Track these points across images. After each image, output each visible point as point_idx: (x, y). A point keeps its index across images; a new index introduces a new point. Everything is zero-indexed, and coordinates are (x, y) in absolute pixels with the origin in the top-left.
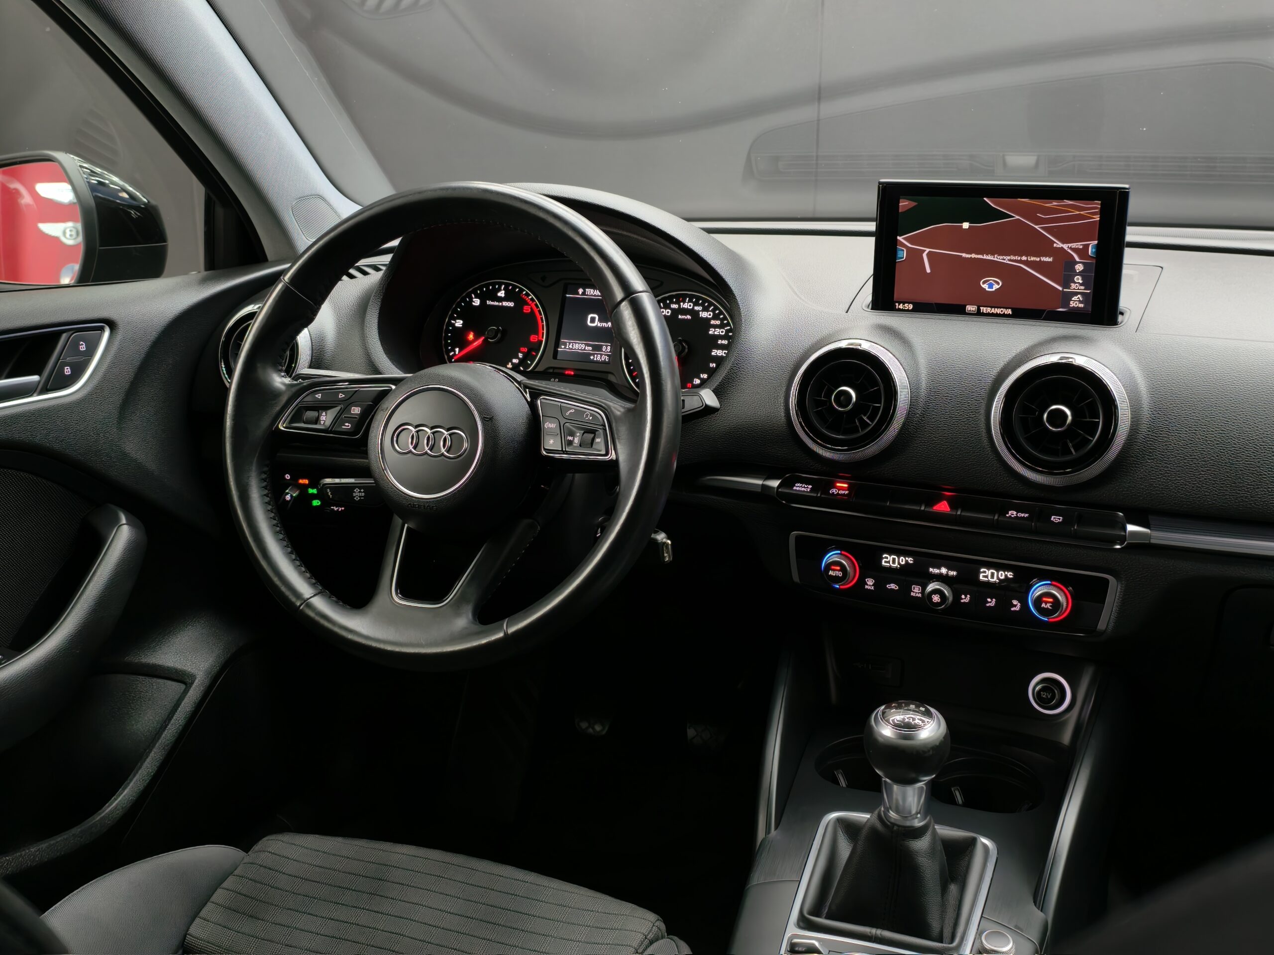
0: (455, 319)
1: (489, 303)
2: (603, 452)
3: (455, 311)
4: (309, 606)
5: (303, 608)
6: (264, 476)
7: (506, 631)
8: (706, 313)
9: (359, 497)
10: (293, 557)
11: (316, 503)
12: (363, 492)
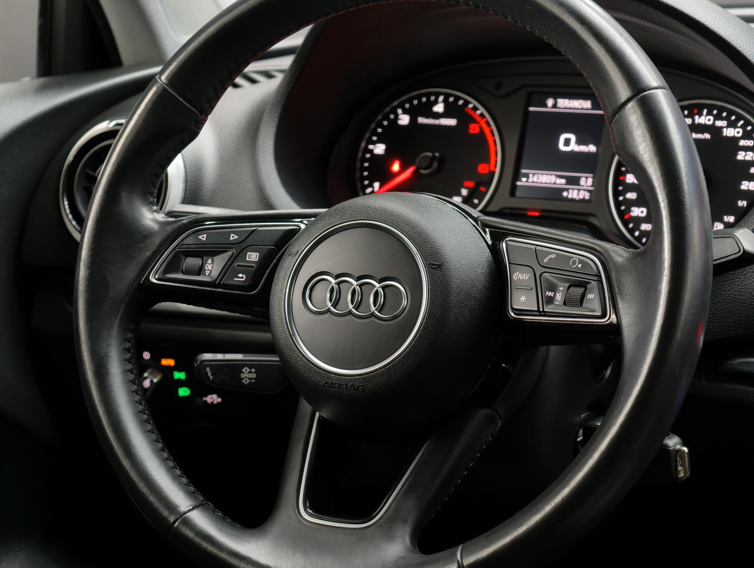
0: (374, 143)
1: (421, 120)
2: (599, 313)
3: (375, 133)
4: (187, 523)
5: (177, 525)
6: (128, 345)
7: (460, 562)
8: (733, 129)
9: (250, 379)
10: (165, 455)
11: (183, 392)
12: (254, 372)
